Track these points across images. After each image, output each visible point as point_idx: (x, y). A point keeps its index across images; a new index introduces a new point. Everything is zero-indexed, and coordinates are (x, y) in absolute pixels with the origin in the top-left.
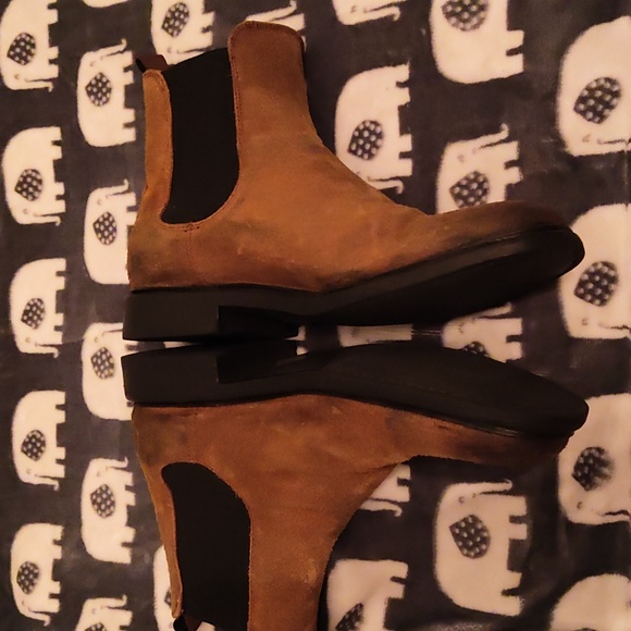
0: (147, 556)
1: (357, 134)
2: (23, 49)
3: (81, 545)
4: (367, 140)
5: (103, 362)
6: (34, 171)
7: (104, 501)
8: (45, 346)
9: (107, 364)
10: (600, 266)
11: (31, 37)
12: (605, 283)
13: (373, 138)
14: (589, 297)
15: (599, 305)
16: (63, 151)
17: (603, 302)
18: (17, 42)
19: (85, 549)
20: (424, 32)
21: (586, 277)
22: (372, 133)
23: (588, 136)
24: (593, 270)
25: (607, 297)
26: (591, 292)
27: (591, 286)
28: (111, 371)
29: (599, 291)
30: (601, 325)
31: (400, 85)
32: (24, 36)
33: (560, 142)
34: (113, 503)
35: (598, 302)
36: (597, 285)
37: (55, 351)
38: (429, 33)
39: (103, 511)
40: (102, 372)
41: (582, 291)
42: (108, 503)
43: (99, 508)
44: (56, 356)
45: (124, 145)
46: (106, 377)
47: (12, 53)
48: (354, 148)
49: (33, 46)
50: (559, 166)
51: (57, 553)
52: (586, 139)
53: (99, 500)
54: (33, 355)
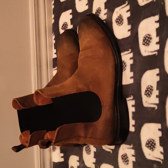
0: (98, 167)
1: (144, 39)
2: (65, 26)
3: (83, 162)
4: (147, 40)
7: (88, 150)
11: (66, 23)
13: (149, 40)
18: (63, 25)
19: (84, 163)
20: (163, 3)
22: (149, 38)
31: (156, 22)
32: (65, 23)
34: (90, 151)
38: (164, 4)
39: (88, 153)
42: (89, 150)
43: (87, 152)
47: (62, 28)
48: (144, 43)
49: (67, 25)
51: (78, 164)
53: (87, 149)
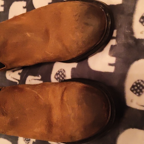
10: (140, 81)
12: (141, 88)
14: (135, 92)
15: (138, 96)
17: (139, 95)
21: (135, 84)
23: (143, 31)
24: (137, 82)
25: (141, 93)
26: (136, 90)
27: (136, 88)
29: (138, 91)
30: (137, 104)
33: (132, 33)
35: (137, 94)
36: (138, 88)
41: (133, 89)
50: (131, 41)
52: (141, 33)
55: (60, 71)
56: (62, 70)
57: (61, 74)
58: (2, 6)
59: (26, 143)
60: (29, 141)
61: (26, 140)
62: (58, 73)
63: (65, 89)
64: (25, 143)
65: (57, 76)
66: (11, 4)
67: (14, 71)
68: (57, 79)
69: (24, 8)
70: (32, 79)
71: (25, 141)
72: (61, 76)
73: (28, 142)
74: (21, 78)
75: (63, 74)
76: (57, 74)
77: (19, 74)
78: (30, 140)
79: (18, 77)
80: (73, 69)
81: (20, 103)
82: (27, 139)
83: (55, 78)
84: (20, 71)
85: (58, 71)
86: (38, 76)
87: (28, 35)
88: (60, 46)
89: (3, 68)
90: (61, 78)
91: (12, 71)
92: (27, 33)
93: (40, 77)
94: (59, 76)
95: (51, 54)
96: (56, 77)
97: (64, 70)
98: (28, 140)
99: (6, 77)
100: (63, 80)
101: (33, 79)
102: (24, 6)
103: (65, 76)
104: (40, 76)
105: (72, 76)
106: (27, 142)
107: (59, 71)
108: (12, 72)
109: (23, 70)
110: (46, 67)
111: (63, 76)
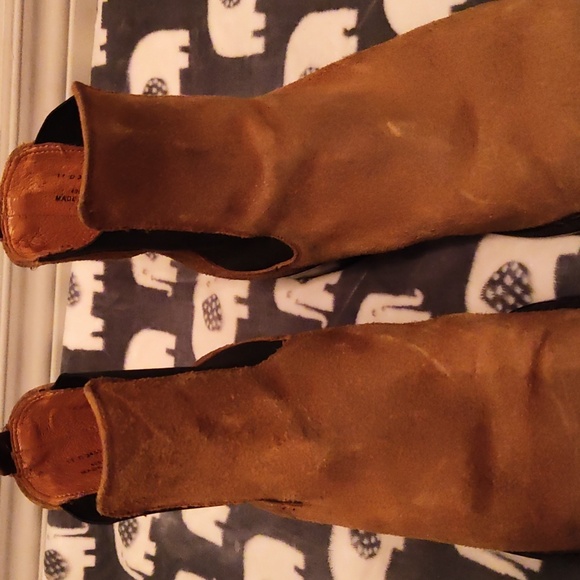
5: (212, 311)
6: (160, 80)
8: (160, 281)
9: (215, 314)
16: (190, 59)
28: (219, 323)
37: (168, 288)
40: (211, 322)
44: (170, 294)
45: (252, 57)
46: (214, 329)
54: (149, 289)
55: (505, 270)
56: (515, 267)
57: (508, 281)
58: (257, 34)
59: (362, 554)
60: (375, 549)
61: (364, 546)
62: (497, 277)
63: (546, 336)
64: (357, 555)
65: (494, 289)
66: (296, 25)
67: (305, 280)
68: (492, 303)
69: (348, 33)
70: (383, 308)
71: (360, 548)
72: (510, 290)
73: (370, 551)
74: (337, 303)
75: (518, 282)
76: (492, 284)
77: (329, 288)
78: (378, 544)
79: (327, 302)
80: (565, 261)
81: (362, 392)
82: (366, 542)
83: (484, 298)
84: (334, 279)
85: (497, 269)
86: (412, 294)
87: (394, 129)
88: (520, 169)
89: (279, 266)
90: (511, 300)
91: (298, 279)
92: (389, 124)
93: (418, 299)
94: (500, 290)
95: (483, 203)
96: (490, 294)
97: (522, 266)
98: (371, 546)
99: (273, 304)
100: (520, 306)
101: (389, 307)
102: (349, 28)
103: (527, 290)
104: (418, 292)
105: (559, 289)
106: (367, 552)
107: (500, 272)
108: (297, 283)
109: (342, 276)
110: (445, 258)
111: (518, 290)
